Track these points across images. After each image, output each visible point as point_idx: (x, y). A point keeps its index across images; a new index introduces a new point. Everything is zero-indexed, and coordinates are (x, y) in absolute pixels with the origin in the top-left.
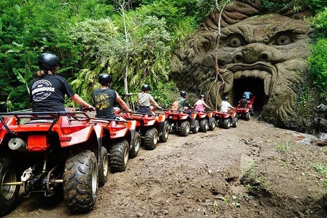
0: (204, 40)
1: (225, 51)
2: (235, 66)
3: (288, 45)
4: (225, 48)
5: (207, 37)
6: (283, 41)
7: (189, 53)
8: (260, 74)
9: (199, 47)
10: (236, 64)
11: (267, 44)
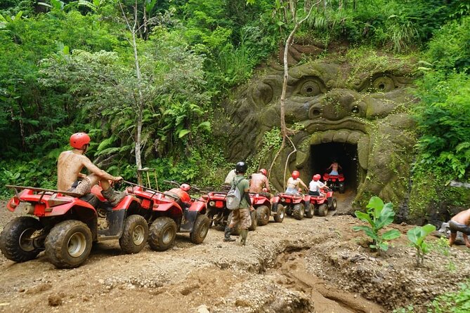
0: (263, 86)
1: (296, 101)
2: (311, 124)
3: (390, 93)
4: (295, 99)
5: (268, 81)
6: (382, 86)
7: (240, 105)
8: (351, 135)
9: (254, 96)
10: (312, 122)
11: (359, 90)
